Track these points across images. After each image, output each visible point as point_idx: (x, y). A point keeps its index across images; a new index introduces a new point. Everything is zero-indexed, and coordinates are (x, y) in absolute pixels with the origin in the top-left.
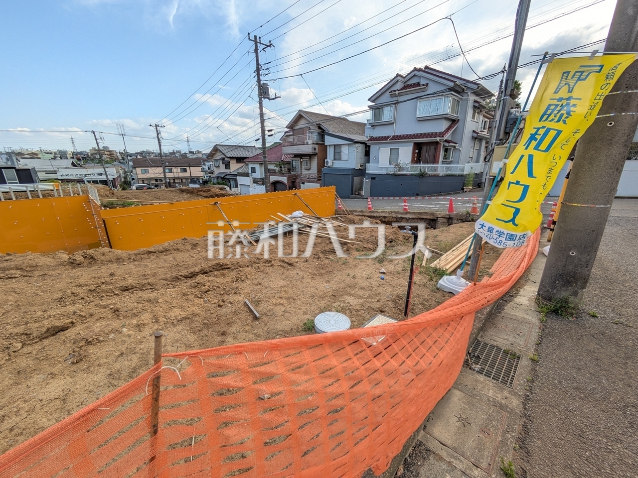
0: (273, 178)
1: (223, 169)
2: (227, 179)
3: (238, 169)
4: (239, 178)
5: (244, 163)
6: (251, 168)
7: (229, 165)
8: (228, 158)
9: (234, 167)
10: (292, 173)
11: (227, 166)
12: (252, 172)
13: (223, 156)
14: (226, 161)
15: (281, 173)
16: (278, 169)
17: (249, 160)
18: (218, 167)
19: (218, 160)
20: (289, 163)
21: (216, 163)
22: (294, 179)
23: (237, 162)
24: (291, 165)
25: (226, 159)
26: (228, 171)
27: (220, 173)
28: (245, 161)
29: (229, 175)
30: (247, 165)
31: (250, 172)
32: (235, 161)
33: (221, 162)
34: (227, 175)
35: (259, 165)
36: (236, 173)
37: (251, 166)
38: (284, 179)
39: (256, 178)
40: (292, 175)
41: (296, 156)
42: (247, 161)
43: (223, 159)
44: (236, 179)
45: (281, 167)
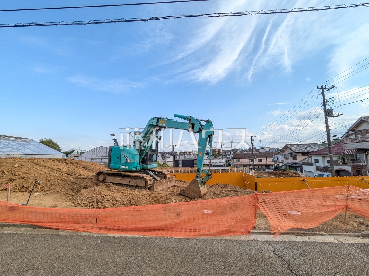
0: (336, 167)
1: (290, 160)
2: (294, 167)
3: (303, 160)
4: (303, 166)
5: (309, 156)
6: (315, 159)
7: (296, 157)
8: (295, 152)
9: (300, 159)
10: (356, 164)
11: (294, 158)
12: (315, 162)
13: (292, 151)
14: (294, 154)
15: (344, 164)
16: (341, 160)
17: (313, 153)
18: (287, 158)
19: (287, 154)
20: (352, 156)
21: (286, 156)
22: (359, 168)
23: (302, 156)
24: (355, 157)
25: (293, 153)
26: (295, 161)
27: (288, 163)
28: (309, 154)
29: (296, 164)
30: (311, 157)
31: (313, 162)
32: (301, 155)
33: (289, 155)
34: (294, 164)
35: (321, 157)
36: (302, 163)
37: (314, 158)
38: (349, 169)
39: (319, 167)
40: (357, 165)
41: (359, 150)
42: (311, 155)
43: (291, 153)
44: (301, 167)
45: (344, 159)
